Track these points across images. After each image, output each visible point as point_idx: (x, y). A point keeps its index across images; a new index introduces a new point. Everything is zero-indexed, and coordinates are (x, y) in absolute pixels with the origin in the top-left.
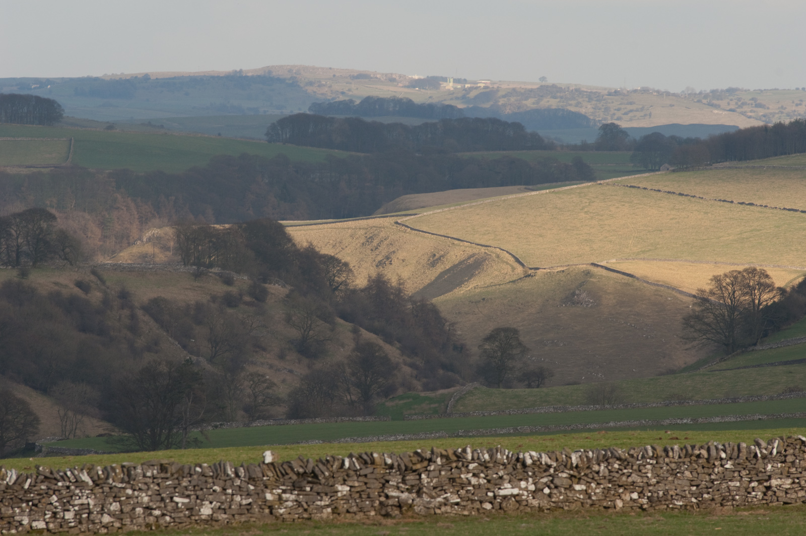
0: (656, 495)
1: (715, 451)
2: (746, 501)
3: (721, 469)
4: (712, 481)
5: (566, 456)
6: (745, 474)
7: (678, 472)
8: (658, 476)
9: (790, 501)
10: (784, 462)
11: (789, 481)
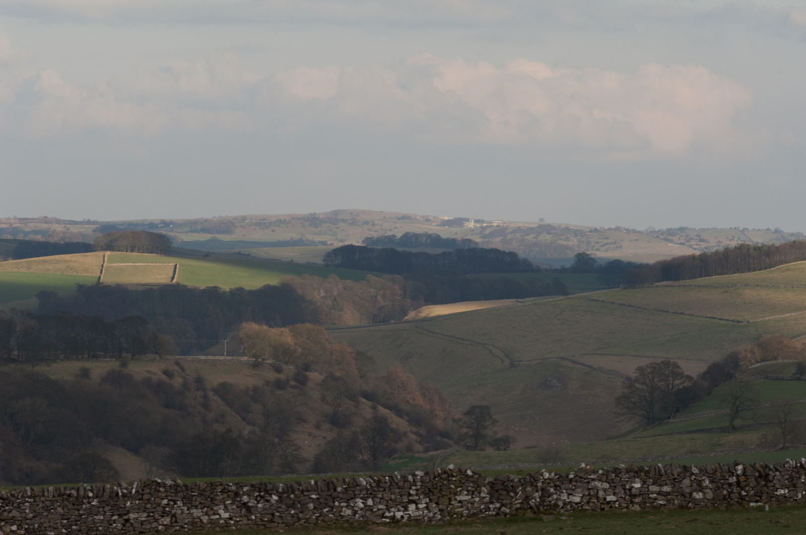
1: (83, 491)
2: (108, 531)
3: (88, 505)
4: (81, 515)
6: (108, 509)
7: (52, 509)
8: (35, 512)
9: (144, 531)
10: (141, 499)
11: (145, 515)
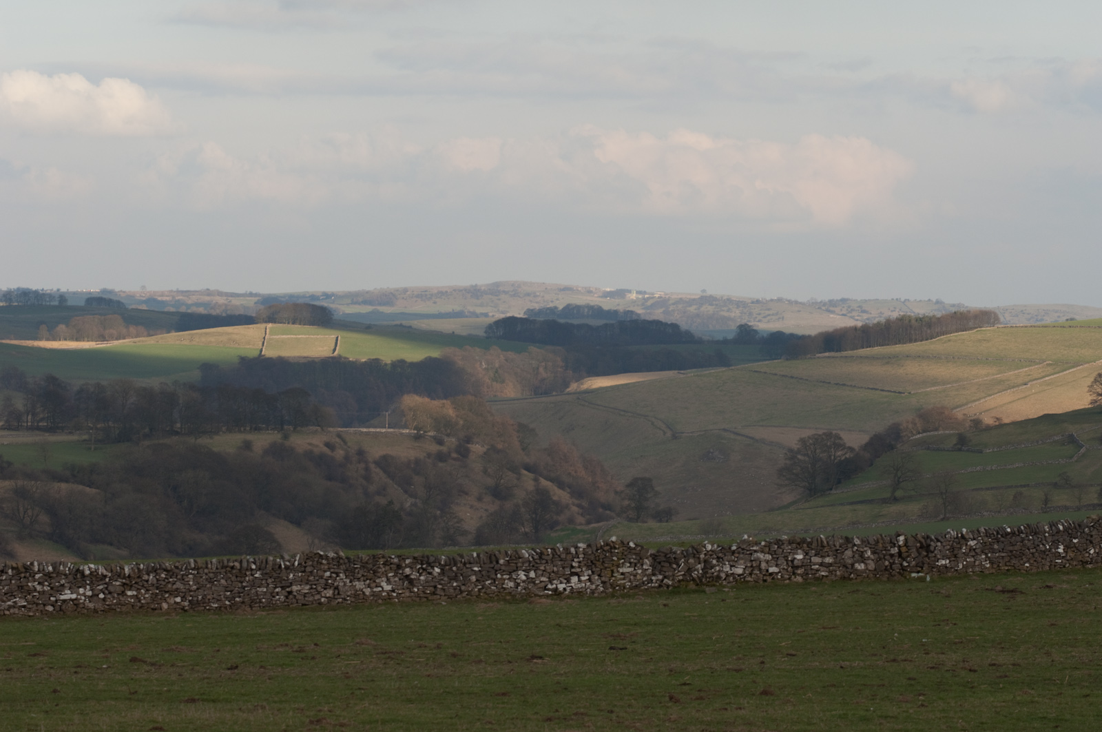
0: (195, 599)
1: (246, 563)
2: (271, 603)
3: (251, 577)
4: (244, 587)
5: (120, 568)
6: (271, 581)
7: (215, 581)
8: (198, 584)
9: (307, 603)
10: (304, 571)
11: (308, 587)
